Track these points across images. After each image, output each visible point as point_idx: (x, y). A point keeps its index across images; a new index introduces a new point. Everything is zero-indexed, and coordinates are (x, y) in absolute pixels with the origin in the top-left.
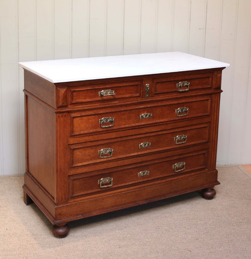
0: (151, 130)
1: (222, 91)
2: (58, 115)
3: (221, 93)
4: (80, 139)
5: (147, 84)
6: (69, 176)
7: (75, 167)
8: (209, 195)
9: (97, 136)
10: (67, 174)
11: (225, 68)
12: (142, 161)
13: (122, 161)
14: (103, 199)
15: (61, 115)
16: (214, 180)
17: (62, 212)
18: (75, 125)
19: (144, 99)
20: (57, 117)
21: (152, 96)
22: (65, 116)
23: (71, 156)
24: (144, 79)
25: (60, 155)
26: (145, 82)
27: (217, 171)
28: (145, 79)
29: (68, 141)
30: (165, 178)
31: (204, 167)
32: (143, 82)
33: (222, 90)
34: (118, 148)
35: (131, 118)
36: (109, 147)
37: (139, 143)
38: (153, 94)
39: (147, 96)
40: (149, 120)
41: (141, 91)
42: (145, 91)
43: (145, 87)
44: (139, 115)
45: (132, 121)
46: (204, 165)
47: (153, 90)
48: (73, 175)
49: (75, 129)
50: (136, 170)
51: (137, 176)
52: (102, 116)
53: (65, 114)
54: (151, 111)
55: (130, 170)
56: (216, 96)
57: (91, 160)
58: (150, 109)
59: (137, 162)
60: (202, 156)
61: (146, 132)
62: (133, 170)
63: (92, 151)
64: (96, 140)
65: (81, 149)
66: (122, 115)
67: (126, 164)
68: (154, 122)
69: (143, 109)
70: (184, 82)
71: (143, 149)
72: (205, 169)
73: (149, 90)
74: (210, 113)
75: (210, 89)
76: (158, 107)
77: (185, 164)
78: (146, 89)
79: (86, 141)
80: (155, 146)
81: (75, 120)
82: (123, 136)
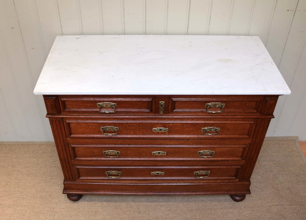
3: (272, 119)
4: (80, 140)
5: (160, 102)
8: (237, 199)
10: (71, 163)
12: (155, 165)
15: (54, 119)
16: (245, 189)
17: (70, 186)
18: (73, 129)
19: (157, 114)
20: (51, 120)
21: (169, 113)
24: (156, 96)
26: (158, 99)
28: (158, 96)
29: (67, 140)
31: (234, 178)
32: (156, 99)
34: (126, 152)
35: (140, 130)
36: (115, 150)
37: (151, 151)
38: (170, 111)
39: (161, 113)
40: (164, 133)
41: (154, 107)
42: (159, 108)
43: (159, 104)
44: (151, 128)
45: (141, 132)
46: (235, 176)
47: (170, 108)
48: (77, 165)
49: (72, 132)
50: (148, 170)
51: (150, 174)
52: (103, 124)
53: (59, 119)
54: (168, 126)
55: (141, 169)
56: (264, 120)
57: (95, 156)
58: (166, 124)
59: (149, 165)
60: (234, 169)
61: (159, 143)
62: (144, 170)
63: (95, 151)
64: (98, 143)
65: (83, 148)
66: (129, 126)
67: (136, 165)
68: (171, 136)
69: (156, 124)
70: (216, 103)
71: (156, 156)
72: (236, 179)
73: (164, 108)
74: (251, 136)
75: (255, 113)
76: (177, 124)
77: (210, 173)
78: (160, 106)
79: (86, 143)
80: (172, 155)
81: (72, 125)
82: (130, 143)
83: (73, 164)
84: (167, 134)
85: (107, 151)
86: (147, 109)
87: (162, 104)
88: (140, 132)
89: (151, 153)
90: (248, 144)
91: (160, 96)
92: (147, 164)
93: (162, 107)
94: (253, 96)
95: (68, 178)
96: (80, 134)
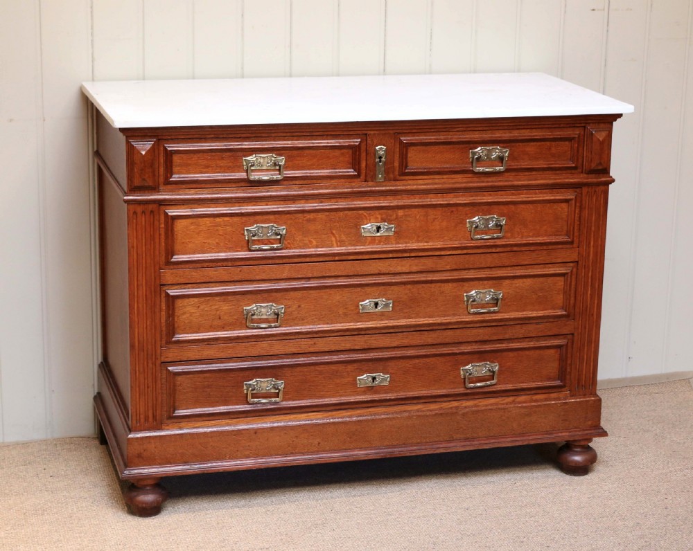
0: (391, 269)
1: (613, 181)
2: (131, 207)
3: (610, 186)
4: (193, 273)
5: (377, 148)
6: (162, 363)
7: (179, 342)
8: (576, 462)
9: (239, 269)
10: (159, 357)
11: (620, 116)
12: (366, 347)
13: (310, 342)
14: (256, 433)
15: (139, 209)
16: (590, 423)
17: (145, 450)
18: (179, 238)
19: (370, 184)
20: (131, 212)
21: (395, 180)
22: (152, 212)
23: (169, 313)
24: (369, 132)
25: (138, 307)
26: (372, 141)
27: (600, 400)
28: (372, 132)
29: (160, 276)
30: (436, 399)
31: (558, 383)
32: (368, 139)
33: (613, 177)
34: (299, 306)
35: (334, 232)
36: (273, 301)
37: (358, 299)
38: (397, 173)
39: (380, 179)
40: (387, 240)
41: (363, 165)
42: (375, 165)
43: (375, 155)
44: (357, 226)
45: (336, 239)
46: (559, 379)
47: (397, 164)
48: (174, 363)
49: (177, 247)
50: (350, 367)
51: (354, 383)
52: (252, 218)
53: (151, 207)
54: (394, 216)
55: (333, 367)
56: (595, 191)
57: (223, 328)
58: (390, 212)
59: (352, 348)
60: (552, 351)
61: (377, 272)
62: (341, 368)
63: (225, 307)
64: (236, 279)
65: (196, 300)
66: (309, 220)
67: (322, 350)
68: (401, 246)
69: (368, 212)
70: (491, 148)
71: (370, 317)
72: (563, 389)
73: (385, 163)
74: (575, 238)
75: (573, 171)
76: (413, 210)
77: (499, 368)
78: (378, 160)
79: (207, 280)
80: (406, 311)
81: (179, 225)
82: (310, 275)
83: (163, 359)
84: (394, 240)
85: (253, 308)
86: (350, 168)
87: (381, 153)
88: (333, 239)
89: (358, 306)
90: (571, 264)
91: (376, 132)
92: (348, 346)
93: (380, 162)
94: (562, 125)
95: (142, 420)
96: (194, 253)
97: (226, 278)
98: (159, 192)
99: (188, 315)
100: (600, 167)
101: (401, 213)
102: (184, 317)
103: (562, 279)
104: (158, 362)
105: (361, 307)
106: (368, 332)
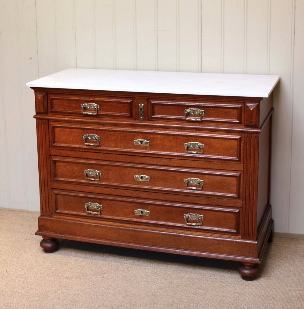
0: (148, 162)
2: (38, 120)
4: (63, 152)
5: (139, 104)
6: (52, 188)
7: (57, 180)
8: (246, 274)
10: (50, 186)
13: (113, 190)
14: (89, 226)
15: (41, 121)
17: (45, 224)
18: (57, 136)
19: (137, 121)
20: (38, 122)
21: (149, 120)
22: (45, 123)
24: (135, 97)
25: (42, 163)
26: (137, 101)
28: (137, 97)
29: (50, 151)
30: (173, 228)
31: (235, 231)
34: (108, 173)
35: (122, 141)
36: (96, 169)
37: (134, 173)
38: (149, 117)
39: (141, 119)
40: (146, 148)
41: (134, 112)
42: (139, 112)
43: (138, 107)
44: (132, 140)
47: (149, 113)
48: (56, 189)
49: (56, 139)
50: (131, 205)
51: (133, 212)
52: (86, 131)
53: (45, 121)
54: (149, 138)
55: (123, 203)
56: (251, 137)
57: (76, 177)
58: (147, 135)
59: (131, 196)
60: (232, 215)
61: (141, 162)
62: (127, 204)
63: (76, 168)
64: (80, 156)
65: (64, 163)
66: (110, 135)
67: (117, 194)
68: (153, 152)
69: (137, 134)
70: (195, 109)
71: (139, 183)
72: (238, 235)
73: (143, 112)
74: (241, 159)
75: (239, 125)
76: (158, 135)
77: (203, 218)
78: (140, 110)
79: (68, 155)
80: (156, 183)
81: (57, 130)
82: (111, 160)
84: (149, 149)
85: (88, 171)
86: (128, 113)
87: (141, 107)
88: (122, 144)
89: (134, 177)
90: (240, 172)
91: (139, 97)
92: (129, 195)
93: (141, 111)
94: (232, 101)
95: (45, 211)
96: (63, 143)
97: (76, 156)
98: (48, 115)
99: (61, 169)
100: (252, 124)
101: (152, 136)
102: (60, 170)
103: (235, 178)
104: (50, 188)
105: (135, 178)
106: (138, 190)
